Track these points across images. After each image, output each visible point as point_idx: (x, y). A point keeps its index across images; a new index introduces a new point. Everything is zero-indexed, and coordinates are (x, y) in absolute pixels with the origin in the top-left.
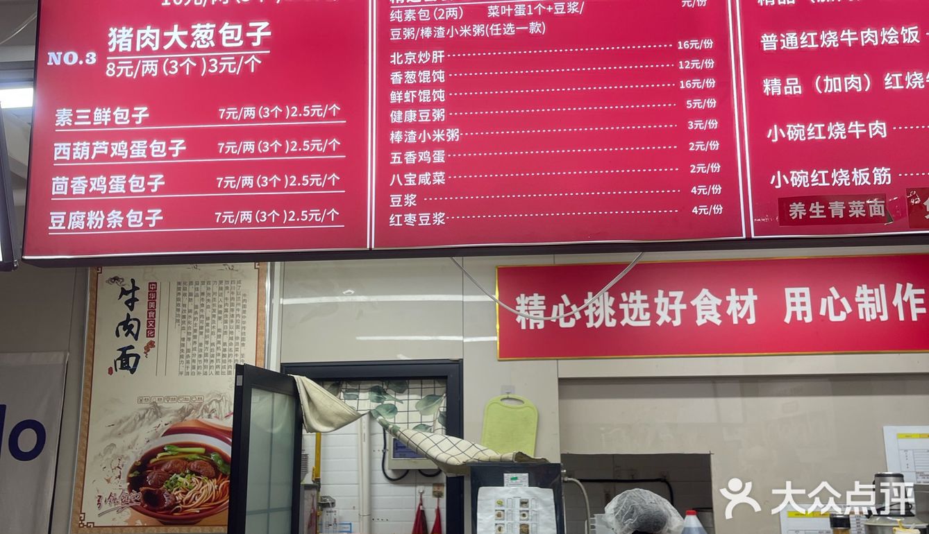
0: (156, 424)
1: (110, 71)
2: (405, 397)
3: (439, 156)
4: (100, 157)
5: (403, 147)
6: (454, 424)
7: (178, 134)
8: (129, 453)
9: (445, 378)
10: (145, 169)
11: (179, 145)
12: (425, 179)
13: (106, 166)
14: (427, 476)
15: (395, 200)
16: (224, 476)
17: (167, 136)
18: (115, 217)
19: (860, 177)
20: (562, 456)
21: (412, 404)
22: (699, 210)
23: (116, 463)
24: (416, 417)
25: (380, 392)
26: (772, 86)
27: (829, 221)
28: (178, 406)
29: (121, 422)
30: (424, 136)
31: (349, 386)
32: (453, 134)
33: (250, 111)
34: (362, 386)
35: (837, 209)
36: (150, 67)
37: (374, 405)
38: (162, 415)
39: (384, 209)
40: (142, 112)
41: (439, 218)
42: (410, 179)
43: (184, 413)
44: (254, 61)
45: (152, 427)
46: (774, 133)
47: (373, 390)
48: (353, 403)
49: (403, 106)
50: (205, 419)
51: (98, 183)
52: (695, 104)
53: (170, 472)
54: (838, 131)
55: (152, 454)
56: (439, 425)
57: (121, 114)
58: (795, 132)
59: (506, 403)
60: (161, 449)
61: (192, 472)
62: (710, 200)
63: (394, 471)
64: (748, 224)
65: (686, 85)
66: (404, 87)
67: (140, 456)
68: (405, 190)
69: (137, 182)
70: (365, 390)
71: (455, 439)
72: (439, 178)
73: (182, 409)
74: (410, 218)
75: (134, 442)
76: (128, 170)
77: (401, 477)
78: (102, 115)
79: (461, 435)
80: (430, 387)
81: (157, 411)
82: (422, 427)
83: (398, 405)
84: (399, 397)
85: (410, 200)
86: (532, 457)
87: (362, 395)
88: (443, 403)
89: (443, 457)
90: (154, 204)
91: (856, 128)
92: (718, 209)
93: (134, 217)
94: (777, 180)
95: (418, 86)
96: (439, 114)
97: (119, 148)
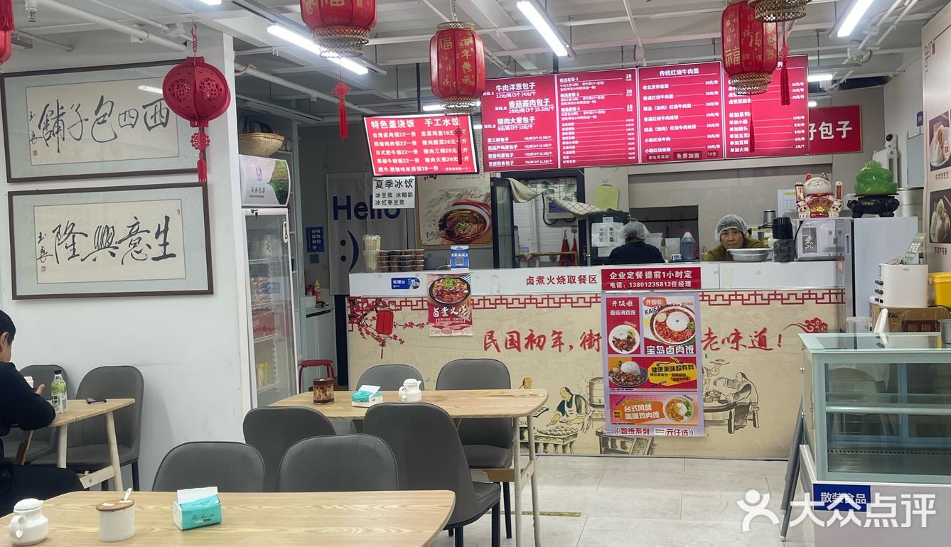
0: (448, 201)
1: (499, 129)
2: (558, 186)
3: (574, 147)
4: (499, 149)
5: (566, 145)
6: (581, 197)
7: (515, 144)
8: (437, 214)
9: (576, 176)
10: (509, 152)
11: (516, 146)
12: (570, 152)
13: (500, 151)
14: (567, 222)
15: (564, 157)
16: (480, 223)
17: (513, 144)
18: (503, 163)
19: (664, 150)
20: (630, 209)
21: (562, 188)
22: (630, 158)
23: (432, 218)
24: (563, 194)
25: (546, 184)
26: (646, 130)
27: (657, 160)
28: (457, 193)
29: (433, 201)
30: (570, 143)
31: (532, 182)
32: (577, 142)
33: (531, 138)
34: (538, 181)
35: (659, 157)
36: (508, 128)
37: (544, 190)
38: (451, 197)
39: (562, 160)
40: (507, 139)
41: (574, 161)
42: (567, 153)
43: (460, 196)
44: (531, 126)
45: (446, 203)
46: (646, 141)
47: (543, 183)
48: (534, 189)
49: (565, 136)
50: (469, 199)
51: (499, 155)
52: (629, 134)
53: (457, 222)
54: (660, 140)
55: (448, 214)
56: (574, 198)
57: (502, 140)
58: (651, 140)
59: (604, 187)
60: (452, 212)
61: (466, 222)
62: (632, 156)
63: (549, 220)
64: (640, 161)
65: (627, 130)
66: (565, 131)
67: (442, 215)
68: (566, 155)
69: (507, 155)
70: (539, 183)
71: (581, 204)
72: (574, 152)
73: (459, 194)
74: (568, 162)
75: (439, 210)
76: (505, 152)
77: (554, 223)
78: (498, 140)
79: (584, 202)
80: (569, 181)
81: (448, 196)
82: (566, 199)
83: (555, 189)
84: (555, 186)
85: (568, 157)
86: (616, 210)
87: (538, 185)
88: (576, 188)
89: (576, 212)
90: (512, 160)
91: (664, 139)
92: (634, 158)
93: (508, 163)
94: (647, 151)
95: (568, 131)
96: (573, 138)
97: (503, 147)
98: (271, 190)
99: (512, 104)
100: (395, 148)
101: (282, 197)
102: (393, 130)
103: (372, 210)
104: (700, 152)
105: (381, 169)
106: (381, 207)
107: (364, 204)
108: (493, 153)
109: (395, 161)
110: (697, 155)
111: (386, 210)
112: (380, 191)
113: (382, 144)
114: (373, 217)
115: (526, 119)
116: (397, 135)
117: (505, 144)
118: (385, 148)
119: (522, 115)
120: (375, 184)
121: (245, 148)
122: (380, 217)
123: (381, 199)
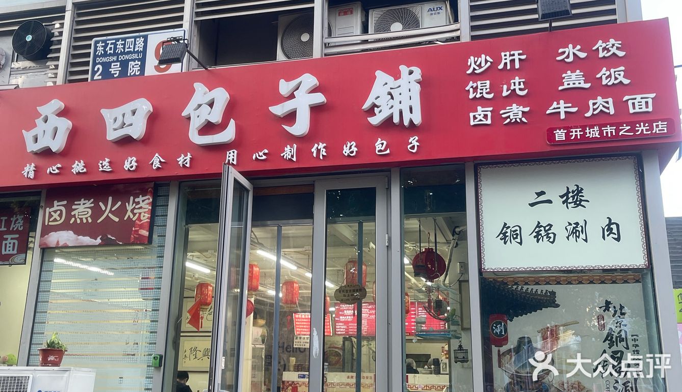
18: (341, 333)
37: (367, 343)
50: (335, 345)
93: (343, 333)
98: (260, 339)
99: (345, 311)
100: (304, 325)
101: (263, 341)
102: (303, 319)
103: (293, 348)
104: (409, 333)
105: (298, 332)
106: (296, 347)
107: (290, 346)
108: (338, 329)
109: (303, 330)
110: (408, 334)
111: (299, 348)
112: (297, 340)
113: (299, 323)
114: (293, 352)
115: (350, 317)
116: (305, 320)
117: (342, 326)
118: (300, 325)
119: (349, 316)
120: (295, 338)
121: (254, 324)
122: (296, 352)
123: (297, 344)
